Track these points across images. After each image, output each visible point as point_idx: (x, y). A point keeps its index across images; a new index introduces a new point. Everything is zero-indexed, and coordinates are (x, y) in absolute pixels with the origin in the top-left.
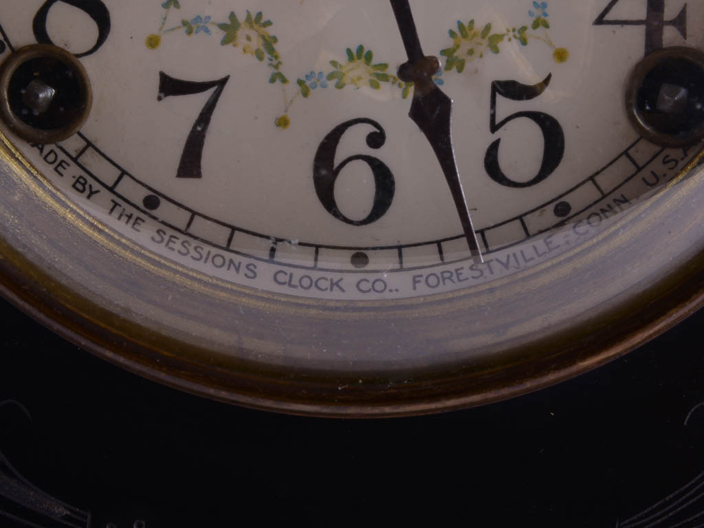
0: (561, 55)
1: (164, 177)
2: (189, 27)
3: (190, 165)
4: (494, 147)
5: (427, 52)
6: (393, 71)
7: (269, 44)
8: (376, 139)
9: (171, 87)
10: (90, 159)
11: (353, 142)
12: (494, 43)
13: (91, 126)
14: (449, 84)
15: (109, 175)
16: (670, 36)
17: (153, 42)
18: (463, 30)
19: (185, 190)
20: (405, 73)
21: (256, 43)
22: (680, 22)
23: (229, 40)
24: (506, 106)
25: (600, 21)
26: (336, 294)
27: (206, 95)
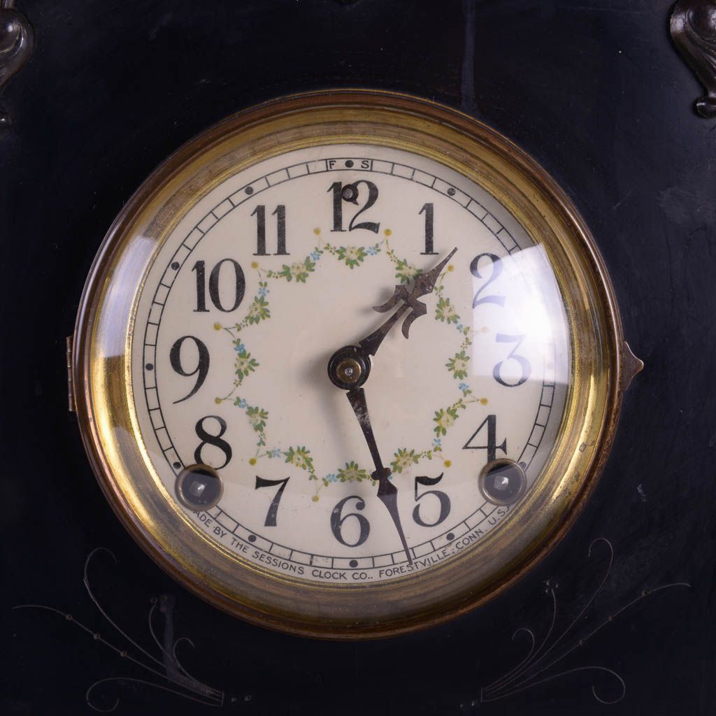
0: (448, 464)
1: (259, 526)
2: (270, 454)
3: (271, 521)
4: (417, 508)
5: (385, 466)
6: (368, 473)
7: (309, 462)
8: (361, 506)
9: (261, 483)
10: (222, 519)
11: (349, 507)
12: (416, 459)
13: (223, 502)
14: (395, 480)
15: (231, 526)
16: (499, 454)
17: (253, 462)
18: (401, 453)
19: (269, 532)
20: (375, 476)
21: (302, 461)
22: (504, 447)
24: (422, 488)
25: (466, 447)
26: (342, 581)
27: (278, 487)
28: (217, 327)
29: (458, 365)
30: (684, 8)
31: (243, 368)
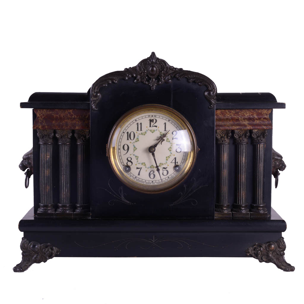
0: (168, 165)
1: (137, 175)
2: (139, 164)
3: (139, 174)
4: (163, 173)
5: (158, 165)
6: (155, 167)
7: (145, 165)
8: (154, 172)
9: (137, 168)
10: (131, 174)
11: (152, 172)
12: (163, 164)
13: (131, 171)
14: (159, 168)
15: (132, 175)
16: (177, 164)
17: (136, 165)
18: (160, 163)
19: (139, 176)
20: (156, 167)
22: (177, 163)
23: (142, 164)
24: (164, 169)
25: (171, 163)
26: (150, 185)
27: (140, 169)
28: (130, 143)
29: (170, 149)
30: (207, 92)
31: (135, 149)
